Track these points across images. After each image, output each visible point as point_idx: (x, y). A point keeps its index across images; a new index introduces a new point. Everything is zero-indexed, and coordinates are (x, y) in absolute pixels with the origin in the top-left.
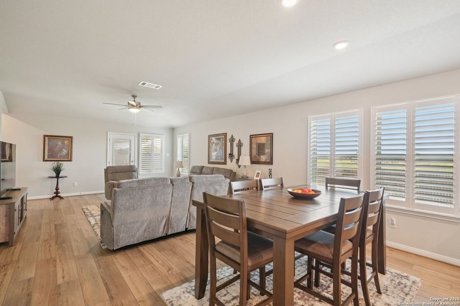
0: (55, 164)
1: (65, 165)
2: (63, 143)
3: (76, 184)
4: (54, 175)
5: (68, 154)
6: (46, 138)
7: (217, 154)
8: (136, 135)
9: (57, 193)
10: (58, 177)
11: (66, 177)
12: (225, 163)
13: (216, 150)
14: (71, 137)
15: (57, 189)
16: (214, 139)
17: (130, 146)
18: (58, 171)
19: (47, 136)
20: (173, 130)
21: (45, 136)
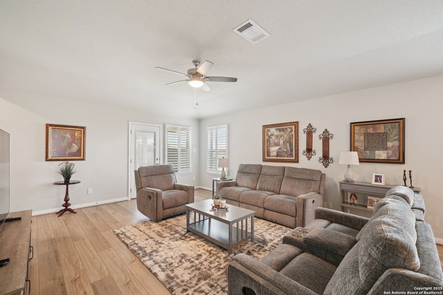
0: (62, 165)
1: (77, 166)
2: (73, 136)
3: (91, 191)
4: (62, 179)
5: (79, 150)
6: (50, 128)
7: (280, 149)
8: (161, 126)
9: (66, 205)
10: (67, 182)
11: (79, 182)
12: (296, 161)
13: (276, 145)
14: (84, 128)
15: (66, 200)
16: (273, 130)
17: (155, 140)
18: (67, 174)
19: (51, 125)
20: (199, 121)
21: (48, 126)
